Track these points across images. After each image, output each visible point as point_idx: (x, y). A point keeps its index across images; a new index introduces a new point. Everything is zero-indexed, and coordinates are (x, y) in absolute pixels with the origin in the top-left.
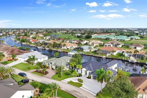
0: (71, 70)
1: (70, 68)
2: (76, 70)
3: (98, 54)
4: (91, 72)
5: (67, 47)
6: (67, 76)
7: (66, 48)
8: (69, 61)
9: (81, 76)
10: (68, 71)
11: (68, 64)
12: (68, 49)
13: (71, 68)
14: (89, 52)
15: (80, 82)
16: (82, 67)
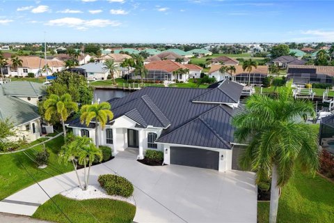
0: (51, 138)
1: (43, 132)
2: (78, 132)
3: (136, 82)
4: (158, 131)
5: (25, 71)
6: (30, 170)
7: (25, 75)
8: (34, 102)
9: (112, 158)
10: (33, 143)
11: (31, 111)
12: (31, 75)
13: (50, 129)
14: (105, 79)
15: (118, 192)
16: (111, 115)
